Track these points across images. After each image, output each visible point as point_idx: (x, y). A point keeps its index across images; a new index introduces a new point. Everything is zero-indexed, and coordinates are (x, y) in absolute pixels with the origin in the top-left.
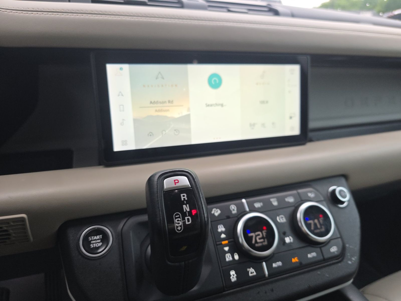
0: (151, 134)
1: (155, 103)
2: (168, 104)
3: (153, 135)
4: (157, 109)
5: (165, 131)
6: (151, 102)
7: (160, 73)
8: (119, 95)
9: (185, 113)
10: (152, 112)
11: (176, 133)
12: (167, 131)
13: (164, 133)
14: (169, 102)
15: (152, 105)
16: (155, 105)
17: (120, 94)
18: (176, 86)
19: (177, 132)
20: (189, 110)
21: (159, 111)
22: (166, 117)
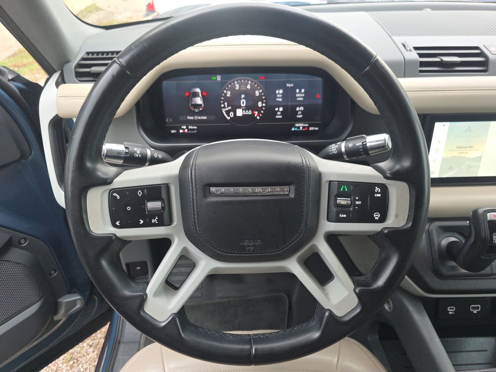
0: (451, 168)
1: (460, 147)
2: (468, 149)
3: (452, 168)
4: (460, 152)
5: (461, 166)
6: (457, 147)
7: (469, 127)
8: (437, 142)
9: (479, 155)
10: (456, 154)
11: (468, 169)
12: (462, 167)
13: (460, 167)
14: (470, 147)
15: (457, 149)
16: (460, 149)
17: (439, 142)
18: (478, 136)
19: (469, 167)
20: (483, 152)
21: (461, 153)
22: (464, 157)
